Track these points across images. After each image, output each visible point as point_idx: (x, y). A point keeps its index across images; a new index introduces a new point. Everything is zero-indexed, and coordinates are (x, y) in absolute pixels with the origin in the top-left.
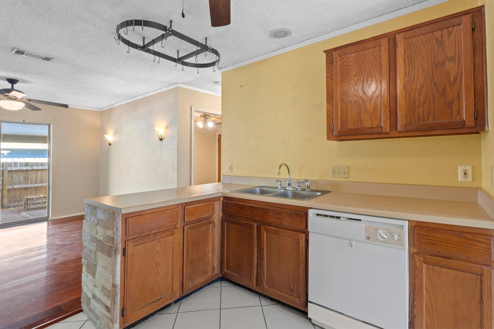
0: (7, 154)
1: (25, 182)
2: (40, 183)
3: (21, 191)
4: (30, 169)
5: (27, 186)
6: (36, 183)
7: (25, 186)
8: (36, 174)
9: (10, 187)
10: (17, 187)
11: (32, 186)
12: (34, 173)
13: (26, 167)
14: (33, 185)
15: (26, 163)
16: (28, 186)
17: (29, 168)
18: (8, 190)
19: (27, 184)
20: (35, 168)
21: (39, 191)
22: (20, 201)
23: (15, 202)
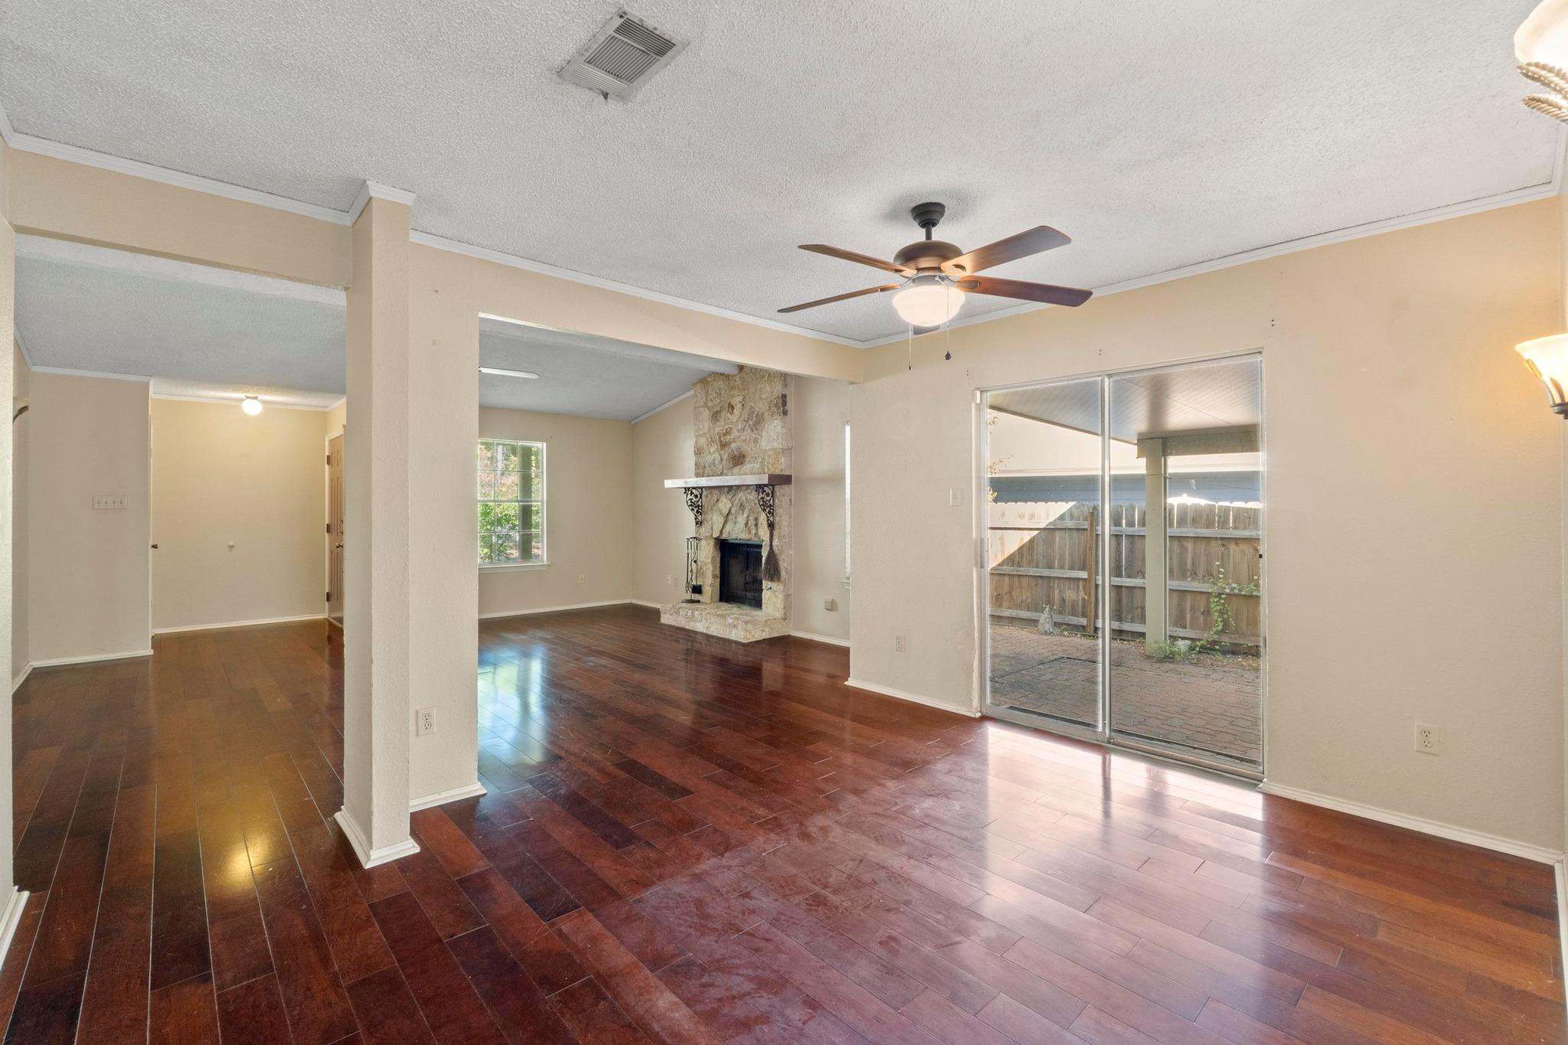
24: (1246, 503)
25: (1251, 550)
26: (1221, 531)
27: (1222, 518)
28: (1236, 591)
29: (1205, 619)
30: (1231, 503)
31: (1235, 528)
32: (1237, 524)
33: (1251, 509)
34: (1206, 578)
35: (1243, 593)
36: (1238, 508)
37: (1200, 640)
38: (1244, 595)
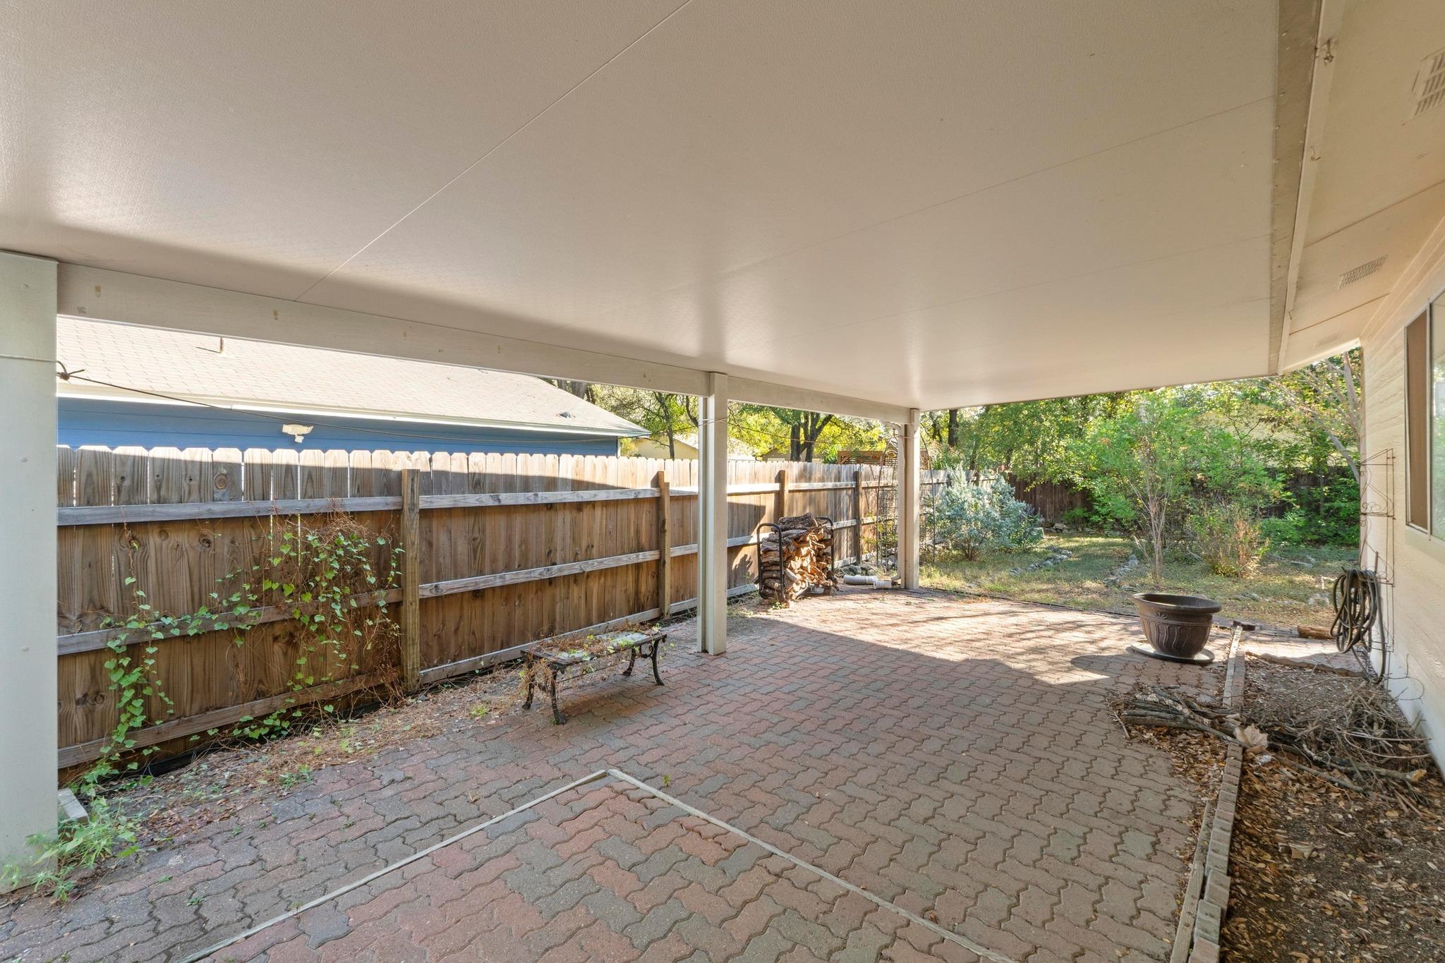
0: (303, 438)
1: (474, 563)
2: (519, 566)
3: (462, 608)
4: (491, 503)
5: (482, 581)
6: (508, 568)
7: (477, 584)
8: (509, 528)
9: (426, 590)
10: (449, 587)
11: (498, 580)
12: (501, 521)
13: (477, 496)
14: (501, 577)
15: (477, 477)
16: (485, 582)
17: (486, 499)
18: (424, 602)
19: (481, 573)
20: (507, 499)
21: (517, 603)
22: (458, 655)
23: (441, 662)
24: (182, 450)
25: (196, 543)
26: (124, 508)
27: (127, 483)
28: (176, 632)
29: (89, 714)
30: (148, 449)
31: (160, 501)
32: (163, 492)
33: (193, 462)
34: (88, 620)
35: (191, 632)
36: (163, 460)
37: (94, 763)
38: (197, 635)
